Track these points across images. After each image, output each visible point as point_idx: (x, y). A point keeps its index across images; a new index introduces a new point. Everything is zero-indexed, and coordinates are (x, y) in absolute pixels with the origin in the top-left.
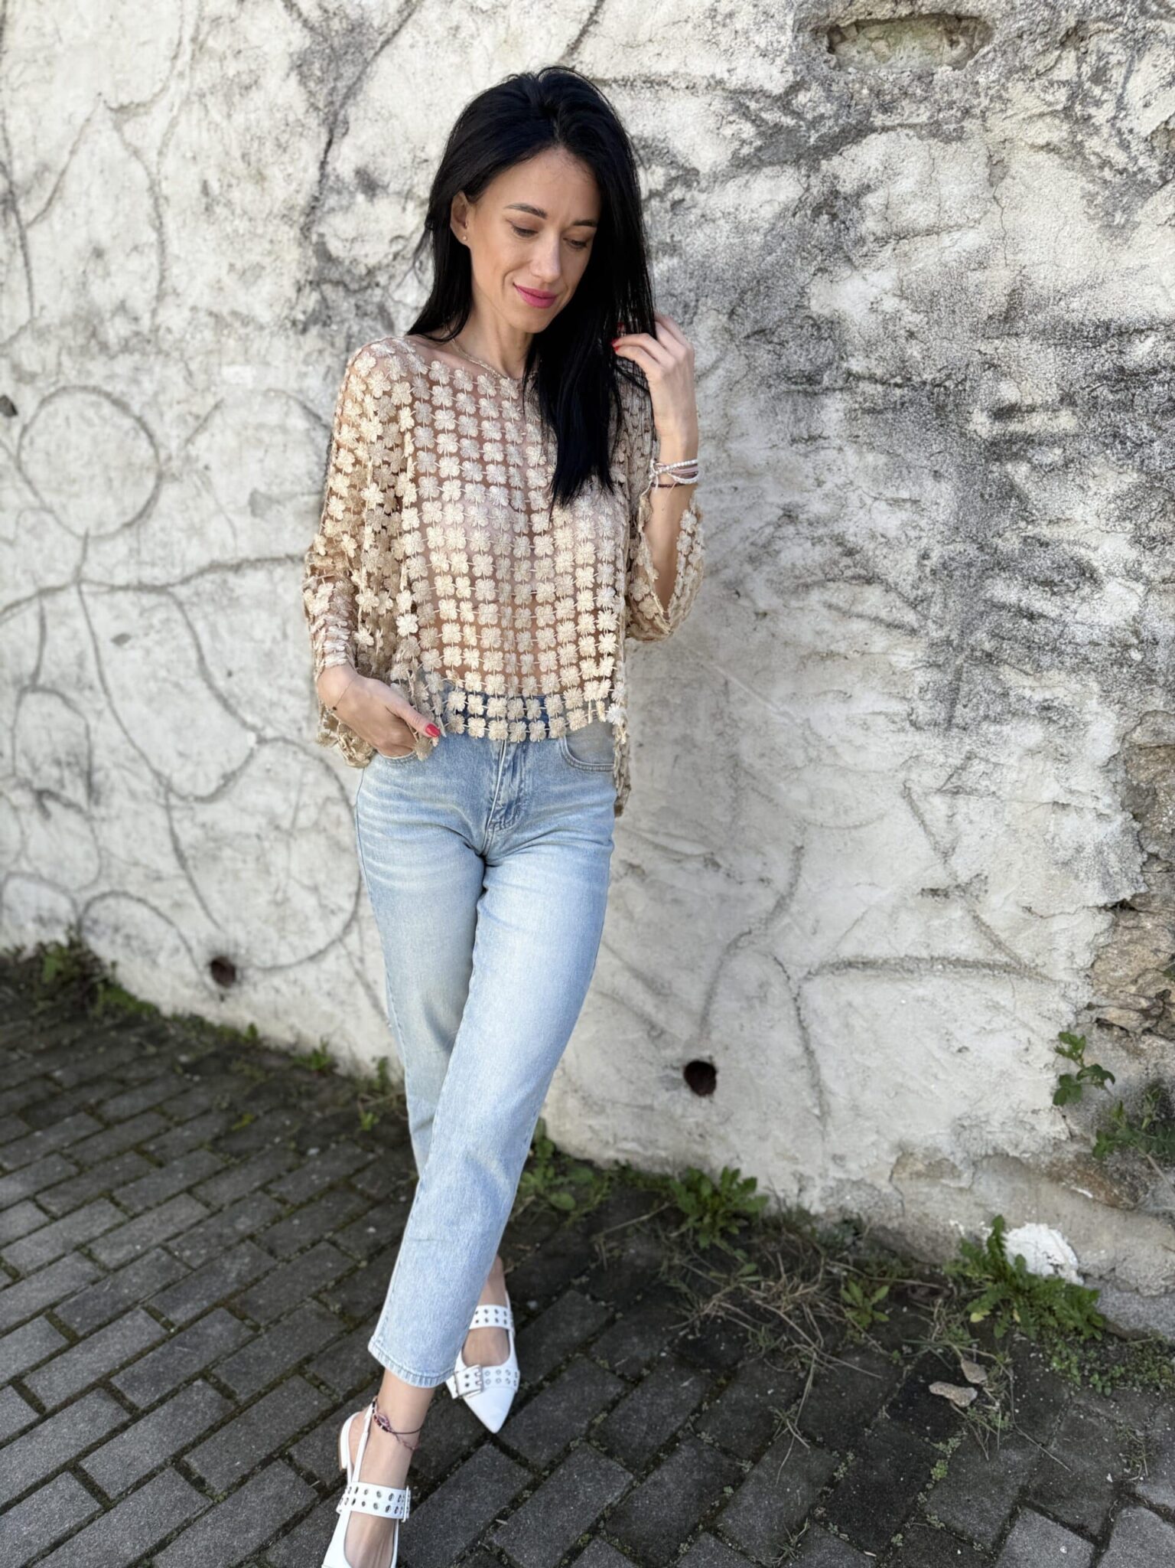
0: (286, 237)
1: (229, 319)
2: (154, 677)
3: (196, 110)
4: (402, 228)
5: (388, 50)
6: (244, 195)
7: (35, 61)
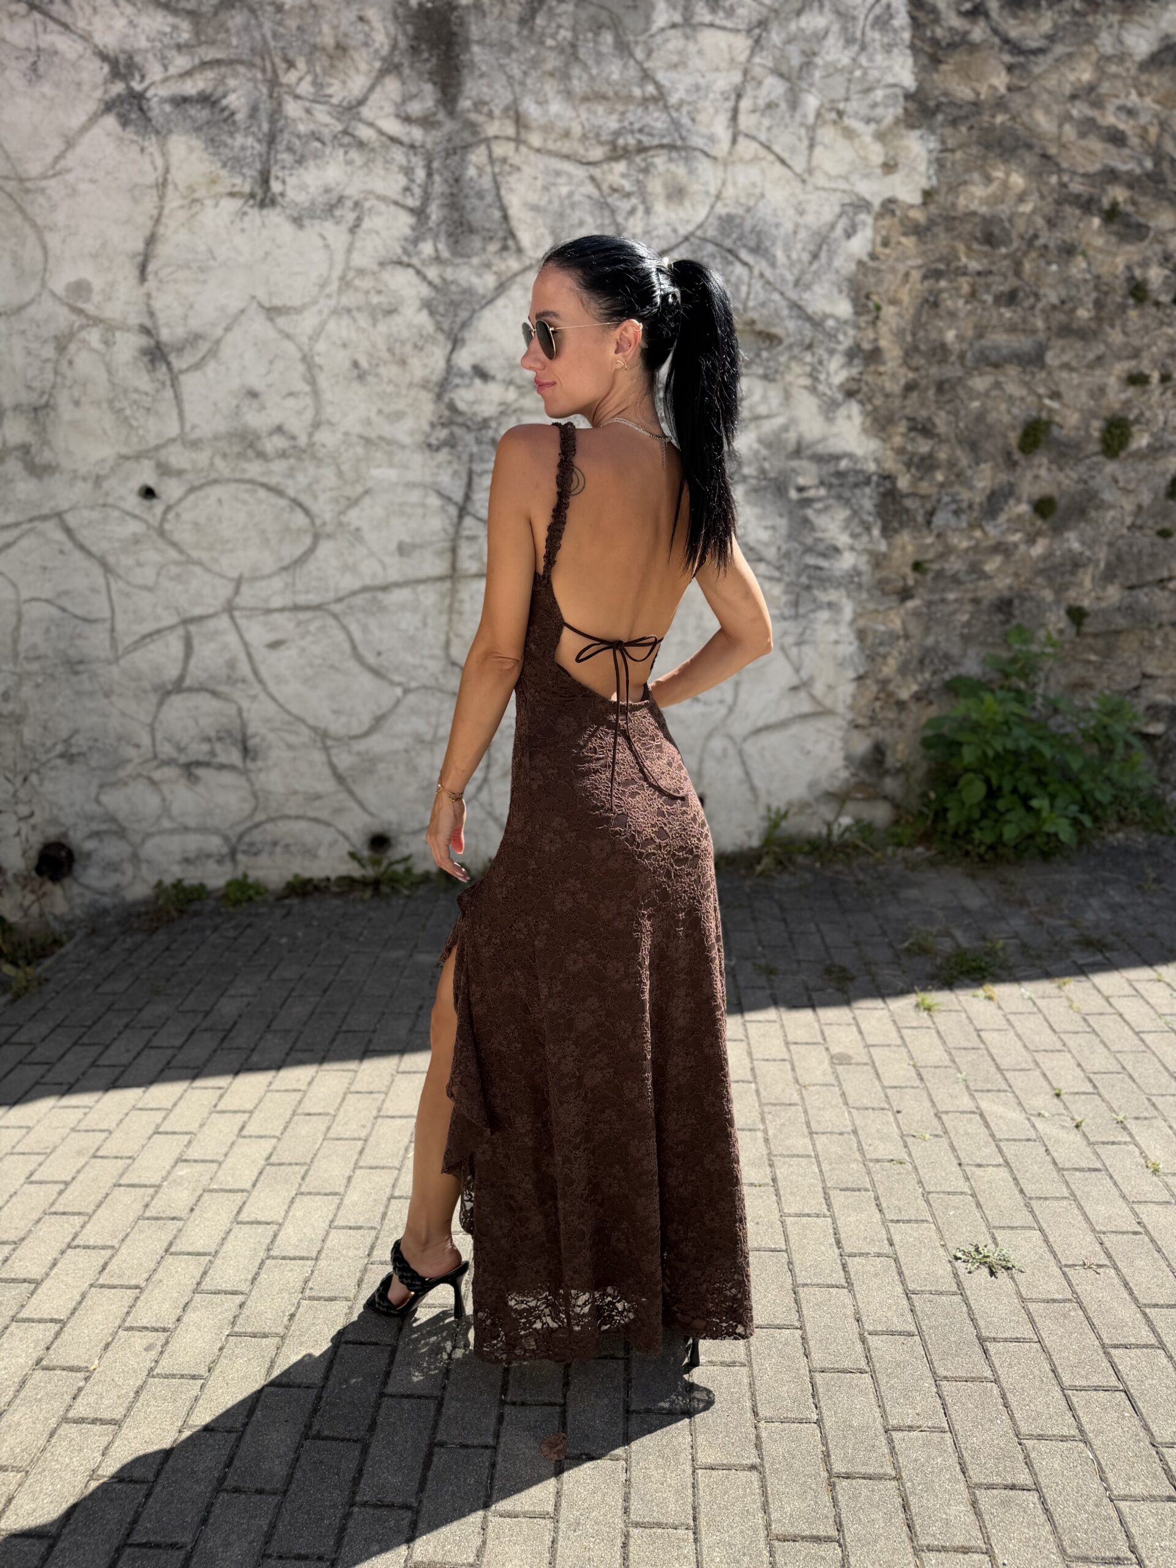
0: (425, 397)
2: (311, 665)
3: (345, 320)
5: (488, 307)
6: (390, 371)
7: (190, 267)
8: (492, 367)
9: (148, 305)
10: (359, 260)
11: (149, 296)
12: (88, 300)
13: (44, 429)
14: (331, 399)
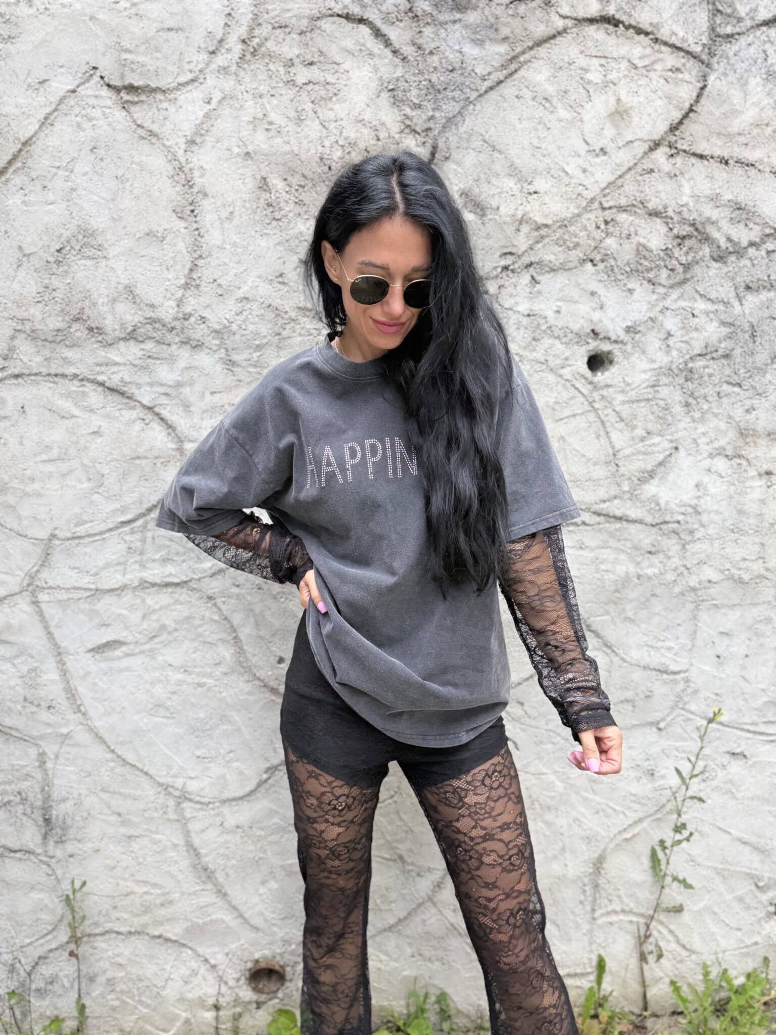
4: (514, 246)
5: (493, 95)
8: (492, 194)
14: (219, 243)
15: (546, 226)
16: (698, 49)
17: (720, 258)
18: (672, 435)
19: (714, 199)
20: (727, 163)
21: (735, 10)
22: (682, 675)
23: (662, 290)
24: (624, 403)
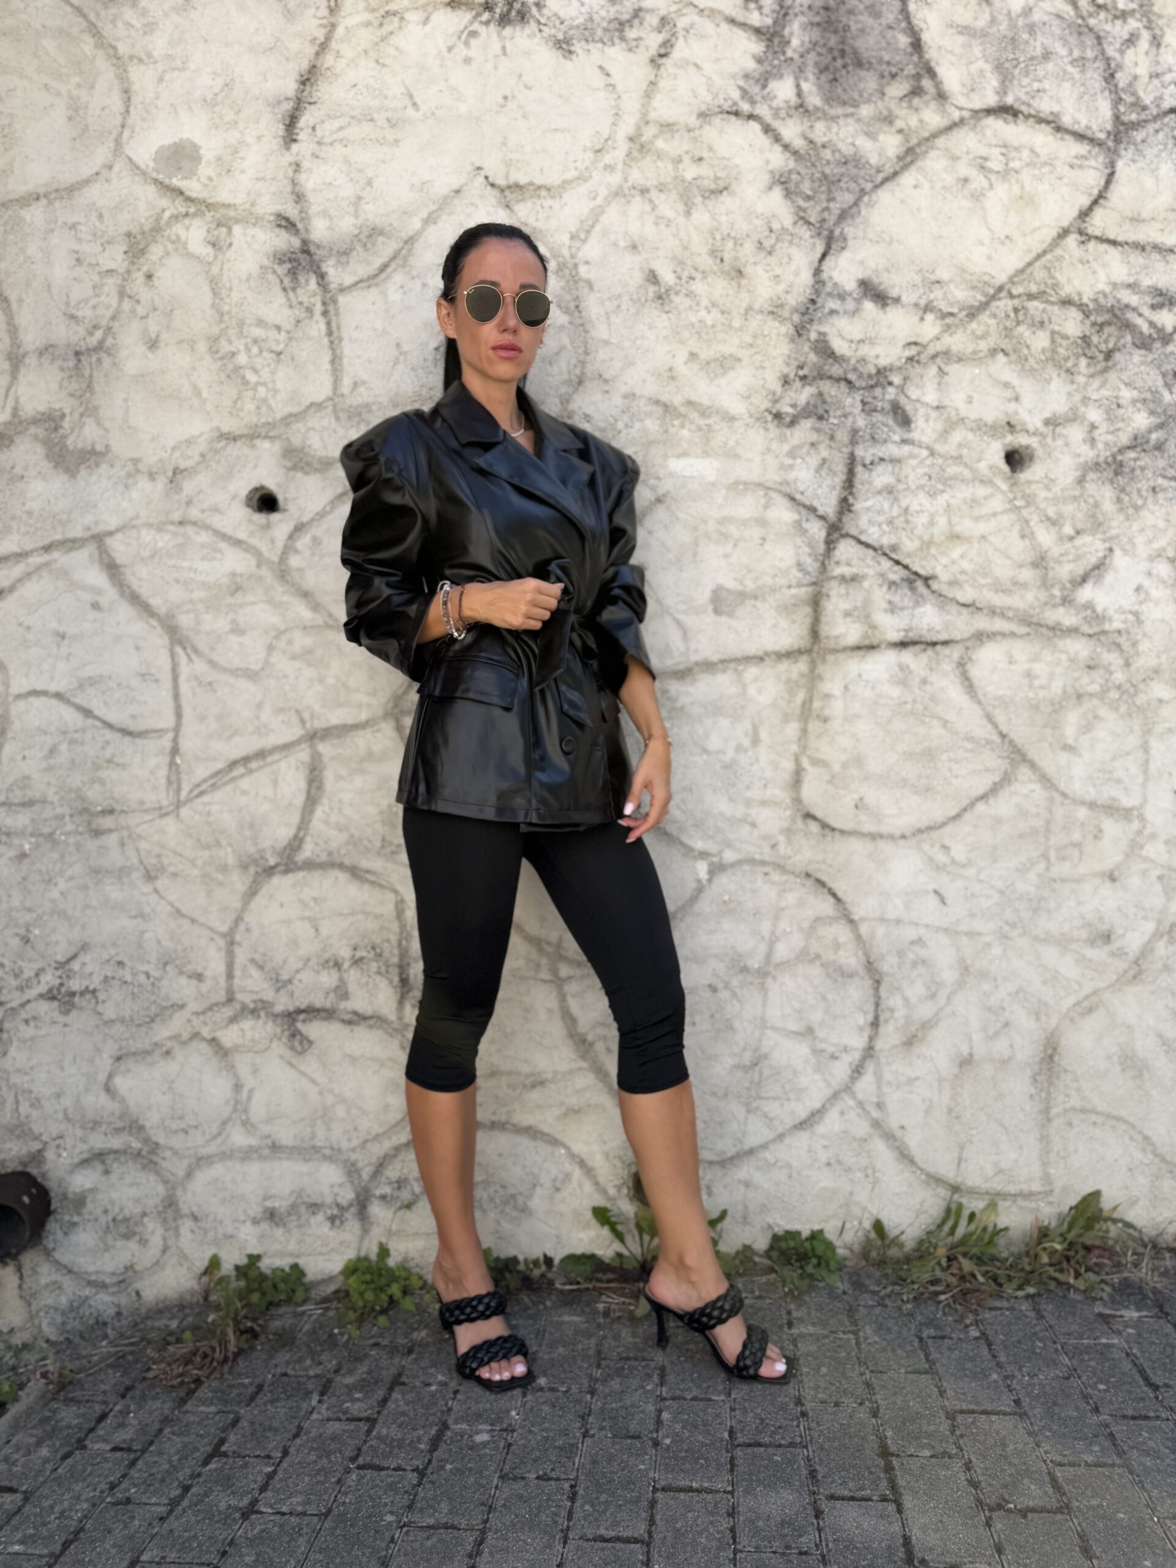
0: (774, 331)
1: (682, 410)
3: (638, 204)
4: (918, 335)
5: (888, 185)
6: (714, 288)
7: (372, 120)
8: (893, 283)
9: (294, 183)
10: (663, 108)
11: (298, 165)
12: (191, 174)
13: (90, 387)
14: (605, 337)
15: (952, 314)
16: (1102, 136)
17: (1144, 344)
18: (1104, 533)
19: (1132, 287)
20: (1143, 249)
21: (1138, 98)
22: (1135, 813)
23: (1081, 379)
24: (1046, 499)
